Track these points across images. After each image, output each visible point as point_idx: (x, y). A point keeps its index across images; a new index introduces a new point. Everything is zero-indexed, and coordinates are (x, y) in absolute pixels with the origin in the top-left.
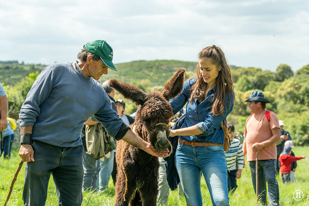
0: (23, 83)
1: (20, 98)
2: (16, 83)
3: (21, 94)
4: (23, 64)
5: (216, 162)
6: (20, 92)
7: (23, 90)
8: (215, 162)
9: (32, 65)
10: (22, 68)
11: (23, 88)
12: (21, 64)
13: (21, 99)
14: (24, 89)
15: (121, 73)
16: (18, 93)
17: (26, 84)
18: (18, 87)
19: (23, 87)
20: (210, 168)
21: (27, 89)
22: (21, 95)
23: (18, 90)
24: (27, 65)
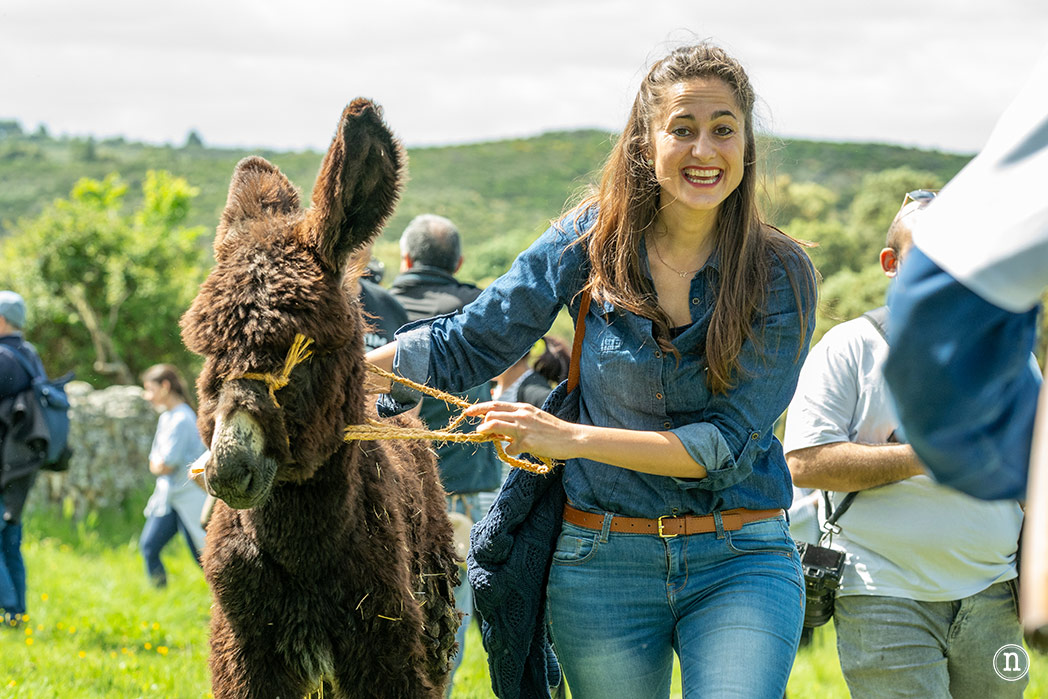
0: (45, 222)
1: (31, 290)
2: (14, 222)
3: (37, 271)
4: (42, 135)
5: (764, 589)
6: (34, 264)
7: (45, 253)
8: (756, 588)
9: (85, 141)
10: (38, 156)
11: (47, 244)
12: (34, 138)
13: (36, 296)
14: (51, 250)
15: (491, 185)
16: (25, 268)
17: (59, 227)
18: (25, 241)
19: (48, 239)
20: (728, 610)
21: (66, 250)
22: (39, 277)
23: (23, 252)
24: (63, 143)
